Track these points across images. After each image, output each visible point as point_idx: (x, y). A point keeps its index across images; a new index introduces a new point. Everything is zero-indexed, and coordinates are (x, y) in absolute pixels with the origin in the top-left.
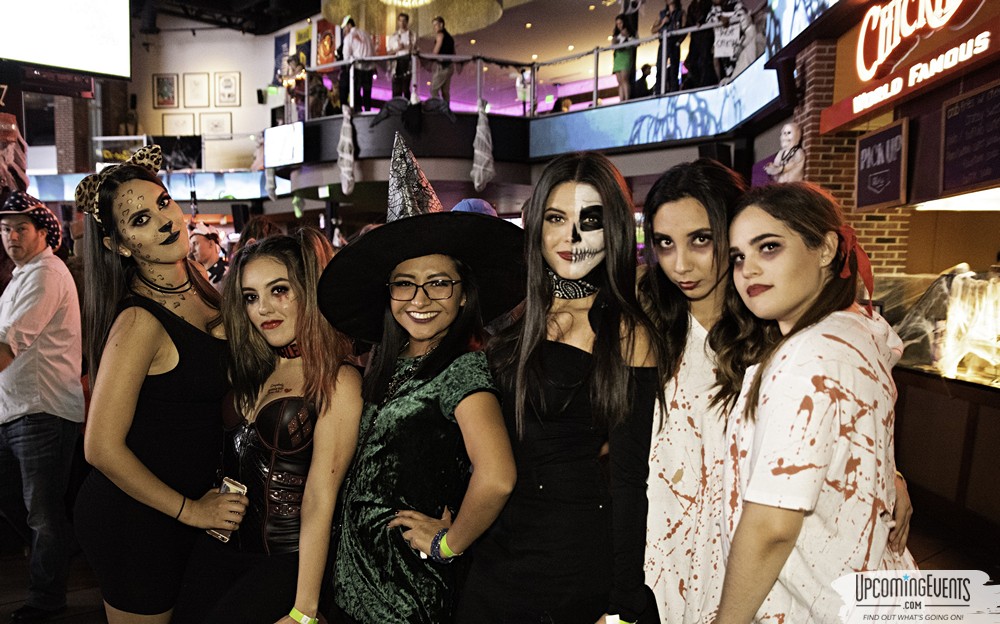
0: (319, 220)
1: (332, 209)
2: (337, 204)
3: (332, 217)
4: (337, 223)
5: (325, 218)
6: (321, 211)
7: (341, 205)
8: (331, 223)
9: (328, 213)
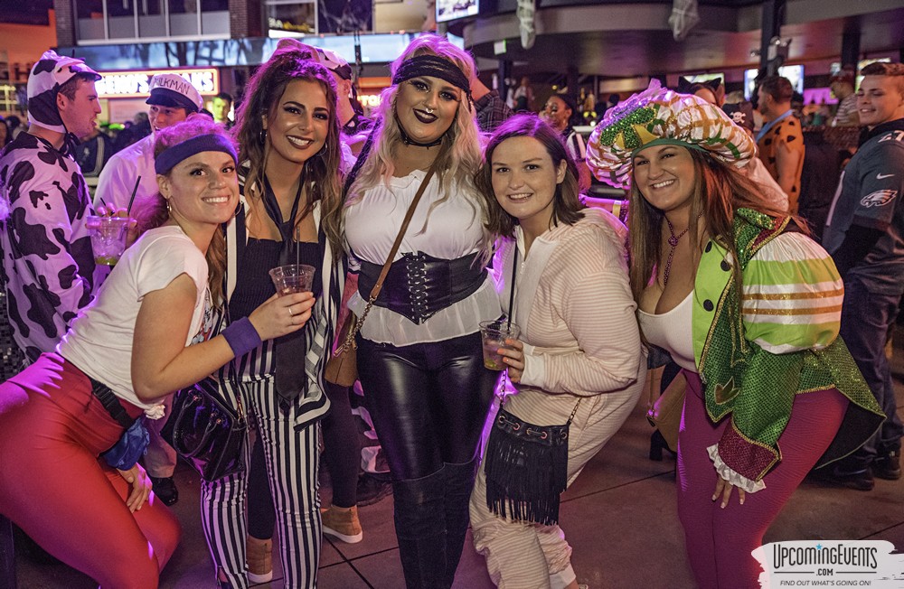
0: (492, 80)
1: (505, 69)
2: (511, 63)
3: (505, 77)
4: (511, 84)
5: (499, 78)
6: (495, 71)
7: (516, 64)
8: (504, 83)
9: (502, 73)
